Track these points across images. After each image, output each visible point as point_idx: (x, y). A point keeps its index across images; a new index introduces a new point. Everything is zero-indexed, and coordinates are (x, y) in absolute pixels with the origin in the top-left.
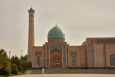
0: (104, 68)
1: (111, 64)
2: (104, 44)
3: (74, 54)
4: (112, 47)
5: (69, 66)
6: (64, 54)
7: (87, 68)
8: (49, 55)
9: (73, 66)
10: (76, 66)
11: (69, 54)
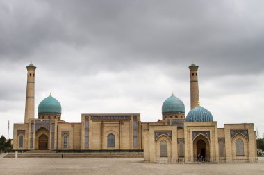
0: (100, 151)
1: (108, 146)
2: (102, 122)
3: (66, 133)
4: (110, 125)
5: (59, 149)
6: (53, 133)
7: (79, 151)
8: (34, 134)
9: (65, 149)
10: (67, 149)
11: (60, 133)
